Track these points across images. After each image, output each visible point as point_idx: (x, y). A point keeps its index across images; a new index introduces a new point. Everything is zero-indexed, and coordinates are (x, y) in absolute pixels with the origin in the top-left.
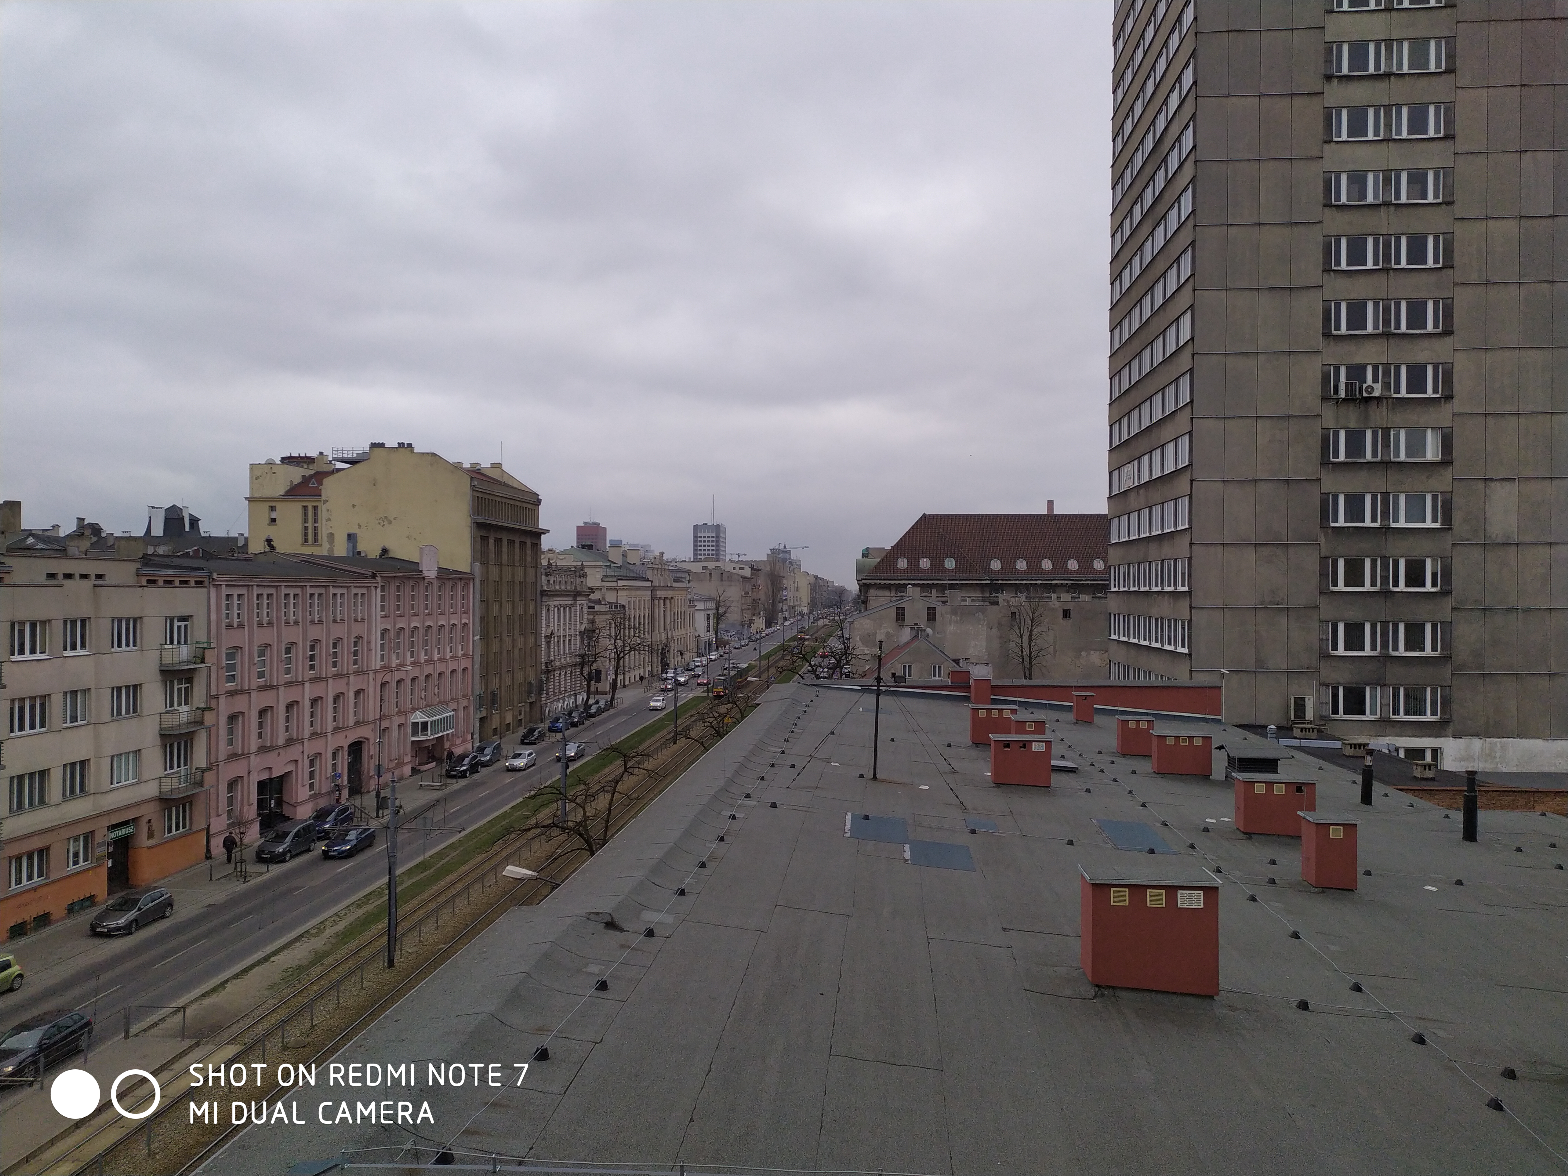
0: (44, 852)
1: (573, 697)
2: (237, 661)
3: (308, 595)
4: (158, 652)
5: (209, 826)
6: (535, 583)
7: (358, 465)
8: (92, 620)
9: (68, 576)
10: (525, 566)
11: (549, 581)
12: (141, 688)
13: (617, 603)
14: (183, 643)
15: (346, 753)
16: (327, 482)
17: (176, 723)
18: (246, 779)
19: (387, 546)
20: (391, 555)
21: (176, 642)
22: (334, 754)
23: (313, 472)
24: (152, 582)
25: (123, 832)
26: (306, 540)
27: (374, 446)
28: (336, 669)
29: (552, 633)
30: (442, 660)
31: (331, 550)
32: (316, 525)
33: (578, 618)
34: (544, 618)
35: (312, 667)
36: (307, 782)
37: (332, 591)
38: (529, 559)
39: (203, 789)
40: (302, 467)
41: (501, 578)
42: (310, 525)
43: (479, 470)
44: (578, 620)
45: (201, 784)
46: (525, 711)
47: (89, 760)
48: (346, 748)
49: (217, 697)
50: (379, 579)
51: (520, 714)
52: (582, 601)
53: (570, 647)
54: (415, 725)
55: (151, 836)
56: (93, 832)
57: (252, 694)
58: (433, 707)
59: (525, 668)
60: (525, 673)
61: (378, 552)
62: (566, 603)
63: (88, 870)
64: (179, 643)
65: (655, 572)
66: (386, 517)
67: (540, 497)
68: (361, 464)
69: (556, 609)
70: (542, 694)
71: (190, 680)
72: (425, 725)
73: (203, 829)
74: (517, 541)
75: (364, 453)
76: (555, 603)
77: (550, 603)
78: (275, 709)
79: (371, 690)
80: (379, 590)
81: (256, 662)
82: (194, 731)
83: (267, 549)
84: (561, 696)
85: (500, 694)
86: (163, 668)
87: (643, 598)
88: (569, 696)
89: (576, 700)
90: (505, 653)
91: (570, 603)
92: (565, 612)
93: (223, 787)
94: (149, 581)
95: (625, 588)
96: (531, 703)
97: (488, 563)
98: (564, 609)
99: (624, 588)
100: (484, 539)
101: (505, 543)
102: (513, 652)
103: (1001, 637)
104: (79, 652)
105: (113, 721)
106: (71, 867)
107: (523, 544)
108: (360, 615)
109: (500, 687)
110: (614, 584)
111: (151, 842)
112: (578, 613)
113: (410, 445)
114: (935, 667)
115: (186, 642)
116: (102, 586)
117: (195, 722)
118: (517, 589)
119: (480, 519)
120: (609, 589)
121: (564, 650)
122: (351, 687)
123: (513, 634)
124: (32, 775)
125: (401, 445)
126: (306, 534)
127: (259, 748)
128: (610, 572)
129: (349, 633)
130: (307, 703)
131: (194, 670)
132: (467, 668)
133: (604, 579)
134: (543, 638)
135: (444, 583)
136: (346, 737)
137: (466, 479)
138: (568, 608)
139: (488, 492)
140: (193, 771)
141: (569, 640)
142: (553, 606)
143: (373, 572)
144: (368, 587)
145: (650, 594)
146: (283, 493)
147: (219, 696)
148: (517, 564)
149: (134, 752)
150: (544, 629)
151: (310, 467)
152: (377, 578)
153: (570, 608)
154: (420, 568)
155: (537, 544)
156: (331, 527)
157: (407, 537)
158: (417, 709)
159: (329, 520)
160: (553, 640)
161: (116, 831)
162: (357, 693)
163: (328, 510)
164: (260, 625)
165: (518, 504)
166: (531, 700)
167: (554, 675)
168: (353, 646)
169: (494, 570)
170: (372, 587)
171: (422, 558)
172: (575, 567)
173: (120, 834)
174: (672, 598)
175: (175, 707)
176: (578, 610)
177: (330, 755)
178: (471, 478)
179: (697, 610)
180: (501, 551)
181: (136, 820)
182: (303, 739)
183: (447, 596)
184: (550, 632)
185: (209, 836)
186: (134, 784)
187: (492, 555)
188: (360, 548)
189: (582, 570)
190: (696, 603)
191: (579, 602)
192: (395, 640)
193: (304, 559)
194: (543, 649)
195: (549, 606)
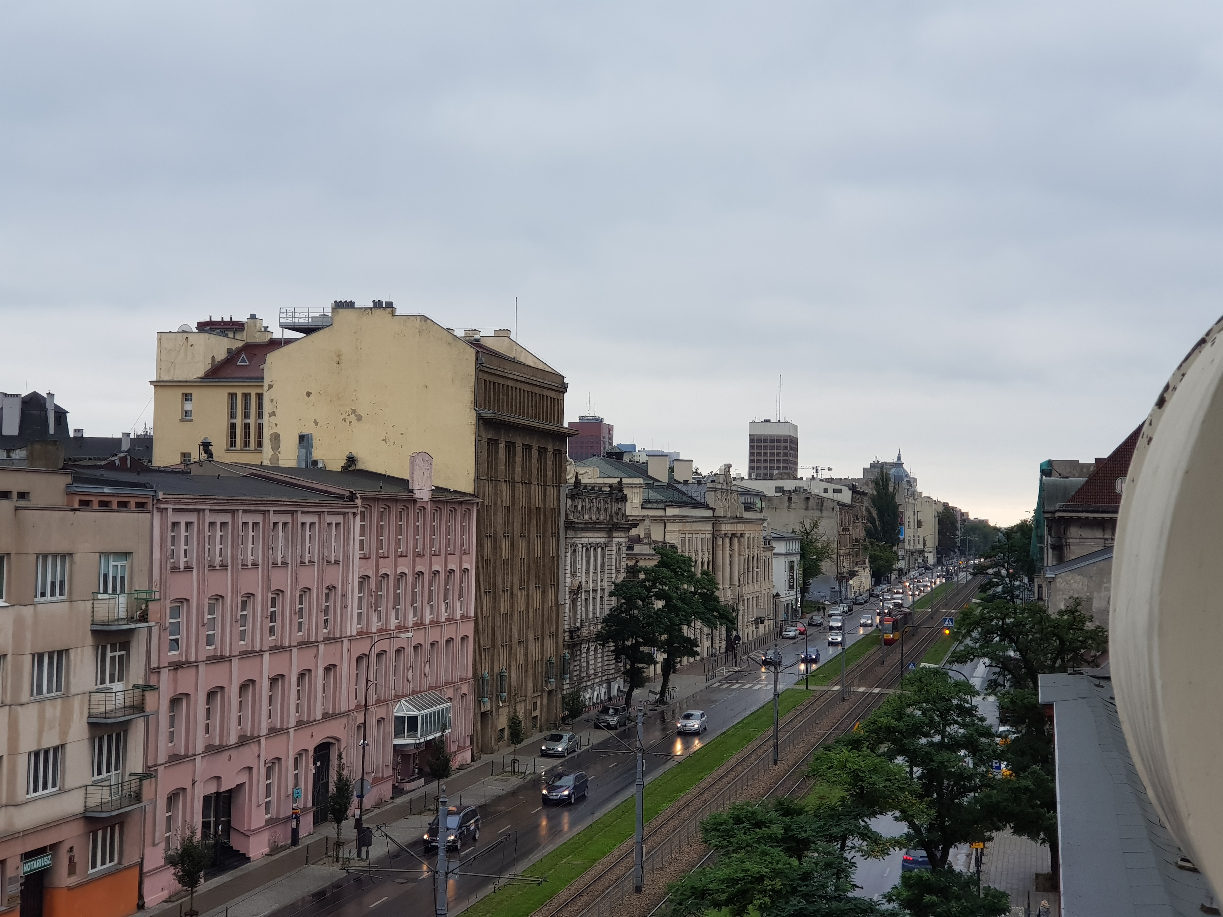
1: (605, 685)
2: (182, 619)
3: (271, 525)
4: (87, 605)
5: (142, 859)
6: (556, 511)
7: (313, 335)
8: (13, 556)
10: (545, 485)
11: (576, 507)
12: (67, 654)
13: (664, 542)
14: (118, 592)
15: (311, 761)
16: (273, 359)
17: (110, 707)
18: (189, 792)
19: (354, 454)
20: (360, 466)
21: (110, 591)
22: (296, 759)
23: (240, 344)
24: (85, 504)
25: (38, 864)
26: (232, 444)
27: (338, 305)
28: (300, 634)
29: (580, 587)
30: (435, 623)
31: (275, 458)
33: (614, 564)
34: (568, 563)
35: (272, 630)
36: (263, 800)
37: (302, 519)
38: (550, 473)
39: (139, 805)
40: (227, 336)
41: (513, 503)
42: (239, 421)
43: (479, 340)
44: (614, 568)
45: (138, 797)
46: (541, 704)
47: (3, 757)
48: (311, 753)
49: (157, 671)
50: (359, 502)
51: (535, 710)
52: (620, 538)
53: (601, 608)
54: (400, 720)
55: (72, 871)
56: (3, 863)
57: (200, 668)
58: (423, 694)
59: (543, 638)
61: (342, 462)
62: (598, 541)
64: (114, 592)
65: (719, 494)
66: (354, 411)
67: (566, 381)
68: (322, 331)
69: (584, 549)
70: (564, 679)
71: (126, 646)
72: (413, 720)
73: (135, 865)
74: (535, 446)
75: (324, 315)
76: (585, 541)
77: (578, 541)
78: (227, 690)
79: (345, 666)
80: (358, 518)
81: (206, 621)
82: (131, 720)
83: (204, 456)
84: (589, 683)
85: (510, 676)
86: (94, 628)
87: (701, 536)
88: (600, 684)
89: (609, 688)
90: (516, 614)
91: (602, 541)
92: (595, 555)
93: (161, 803)
94: (81, 503)
95: (677, 519)
96: (550, 692)
97: (496, 480)
98: (595, 549)
99: (675, 519)
100: (493, 443)
101: (519, 449)
102: (528, 614)
105: (32, 702)
107: (542, 451)
108: (333, 554)
109: (510, 666)
110: (660, 513)
111: (72, 881)
112: (614, 556)
113: (390, 305)
115: (122, 592)
116: (25, 508)
117: (132, 707)
118: (534, 518)
119: (488, 414)
120: (655, 520)
121: (594, 613)
122: (320, 661)
123: (528, 588)
125: (377, 304)
127: (206, 747)
128: (654, 496)
129: (321, 579)
130: (266, 683)
131: (132, 631)
132: (467, 636)
133: (645, 505)
134: (567, 593)
135: (440, 509)
136: (312, 736)
137: (470, 354)
138: (600, 549)
139: (499, 373)
140: (126, 779)
141: (601, 597)
142: (581, 546)
143: (351, 492)
144: (344, 514)
145: (711, 528)
146: (201, 374)
147: (161, 670)
148: (534, 481)
149: (56, 749)
150: (568, 580)
151: (238, 336)
152: (356, 501)
153: (602, 549)
154: (410, 487)
155: (560, 451)
156: (276, 425)
157: (383, 440)
158: (403, 697)
159: (273, 414)
160: (579, 596)
161: (30, 861)
162: (327, 669)
163: (272, 401)
164: (212, 567)
165: (537, 390)
166: (551, 686)
167: (581, 651)
168: (324, 601)
169: (504, 490)
170: (350, 514)
171: (412, 473)
172: (610, 486)
173: (35, 866)
174: (742, 535)
175: (108, 684)
176: (614, 553)
177: (291, 762)
178: (478, 352)
179: (775, 554)
180: (514, 461)
181: (54, 847)
182: (259, 736)
183: (444, 528)
184: (576, 584)
185: (142, 875)
186: (53, 795)
187: (502, 467)
188: (316, 455)
189: (621, 491)
190: (774, 544)
191: (615, 540)
192: (376, 592)
193: (254, 471)
194: (567, 610)
195: (576, 545)
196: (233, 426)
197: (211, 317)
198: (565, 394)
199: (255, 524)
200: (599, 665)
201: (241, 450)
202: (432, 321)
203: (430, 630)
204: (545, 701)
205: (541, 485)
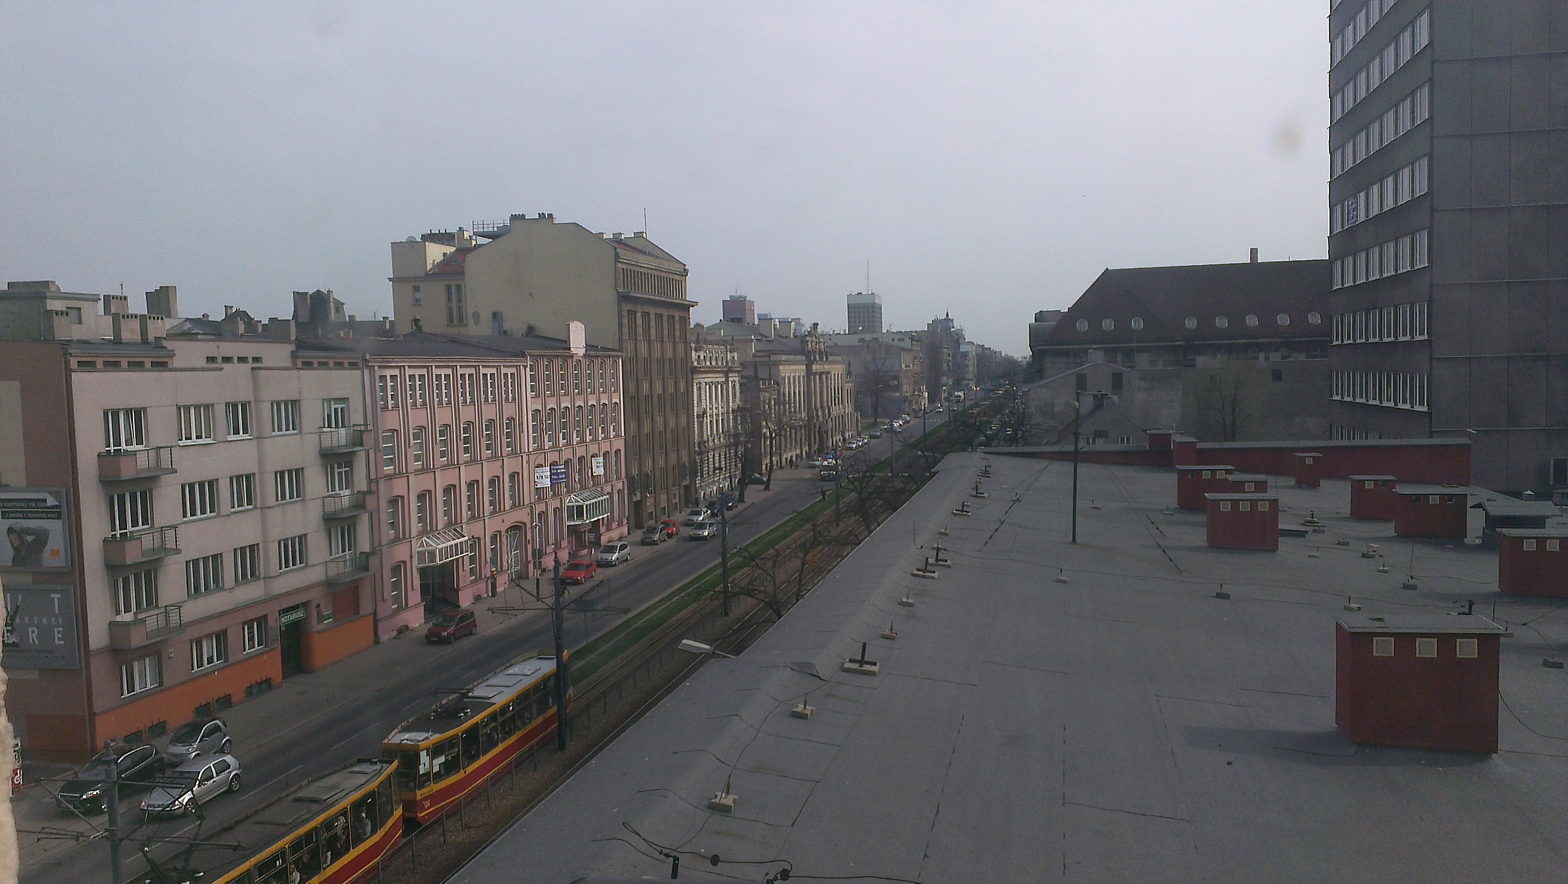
0: (221, 636)
2: (394, 444)
3: (459, 376)
4: (316, 437)
5: (375, 610)
6: (685, 359)
7: (498, 241)
8: (252, 404)
9: (227, 360)
10: (674, 343)
11: (699, 356)
12: (303, 472)
14: (340, 426)
15: (503, 539)
16: (470, 258)
17: (339, 507)
18: (408, 564)
19: (532, 323)
20: (537, 333)
21: (334, 426)
23: (453, 249)
24: (308, 365)
25: (293, 616)
26: (451, 321)
27: (514, 218)
28: (490, 451)
30: (594, 441)
31: (475, 329)
32: (460, 304)
33: (731, 396)
34: (695, 396)
35: (466, 450)
36: (467, 567)
37: (484, 370)
38: (677, 333)
39: (368, 573)
40: (444, 244)
41: (650, 355)
42: (454, 304)
43: (621, 239)
44: (731, 398)
45: (366, 568)
46: (679, 494)
47: (258, 544)
48: (503, 533)
49: (376, 481)
51: (675, 498)
52: (734, 378)
53: (723, 427)
54: (570, 509)
55: (320, 620)
56: (265, 617)
57: (410, 478)
58: (587, 490)
59: (678, 449)
60: (678, 454)
61: (524, 329)
62: (718, 380)
63: (263, 654)
64: (337, 426)
65: (810, 344)
67: (687, 267)
68: (503, 237)
69: (708, 386)
70: (696, 476)
71: (350, 464)
72: (579, 509)
73: (370, 614)
74: (665, 315)
75: (504, 226)
76: (706, 380)
77: (701, 380)
78: (433, 492)
79: (525, 473)
80: (528, 369)
81: (412, 445)
82: (357, 515)
83: (415, 329)
85: (654, 477)
86: (322, 452)
87: (797, 374)
91: (721, 379)
92: (716, 389)
93: (387, 572)
94: (304, 363)
96: (685, 486)
97: (636, 339)
98: (716, 386)
100: (631, 313)
101: (652, 317)
102: (666, 433)
104: (241, 436)
105: (278, 505)
106: (247, 651)
107: (671, 317)
108: (510, 395)
109: (654, 469)
110: (767, 359)
111: (319, 627)
112: (730, 390)
113: (550, 216)
115: (343, 425)
116: (260, 368)
117: (356, 506)
118: (667, 366)
119: (623, 291)
121: (717, 431)
122: (506, 469)
123: (665, 413)
124: (205, 559)
125: (541, 216)
126: (451, 315)
127: (418, 532)
130: (464, 487)
131: (353, 453)
132: (620, 450)
134: (695, 417)
136: (503, 521)
137: (612, 250)
138: (719, 386)
139: (633, 263)
140: (358, 556)
141: (722, 419)
142: (704, 384)
144: (517, 366)
145: (804, 368)
147: (379, 480)
148: (665, 339)
149: (300, 537)
150: (695, 408)
151: (452, 244)
152: (527, 357)
153: (721, 386)
154: (568, 346)
155: (685, 318)
156: (476, 306)
158: (572, 492)
161: (287, 615)
162: (511, 476)
163: (472, 289)
164: (414, 406)
165: (664, 275)
166: (685, 483)
167: (708, 457)
168: (505, 428)
169: (643, 346)
170: (521, 367)
171: (569, 337)
172: (725, 341)
173: (291, 619)
174: (829, 373)
175: (337, 491)
176: (731, 388)
177: (488, 540)
178: (616, 249)
180: (649, 326)
181: (305, 605)
182: (460, 523)
183: (596, 374)
184: (703, 411)
185: (376, 622)
186: (302, 568)
187: (640, 330)
188: (507, 326)
189: (733, 344)
191: (731, 379)
192: (546, 421)
194: (696, 429)
195: (700, 383)
197: (430, 230)
198: (687, 277)
201: (456, 325)
202: (582, 227)
203: (590, 446)
204: (682, 492)
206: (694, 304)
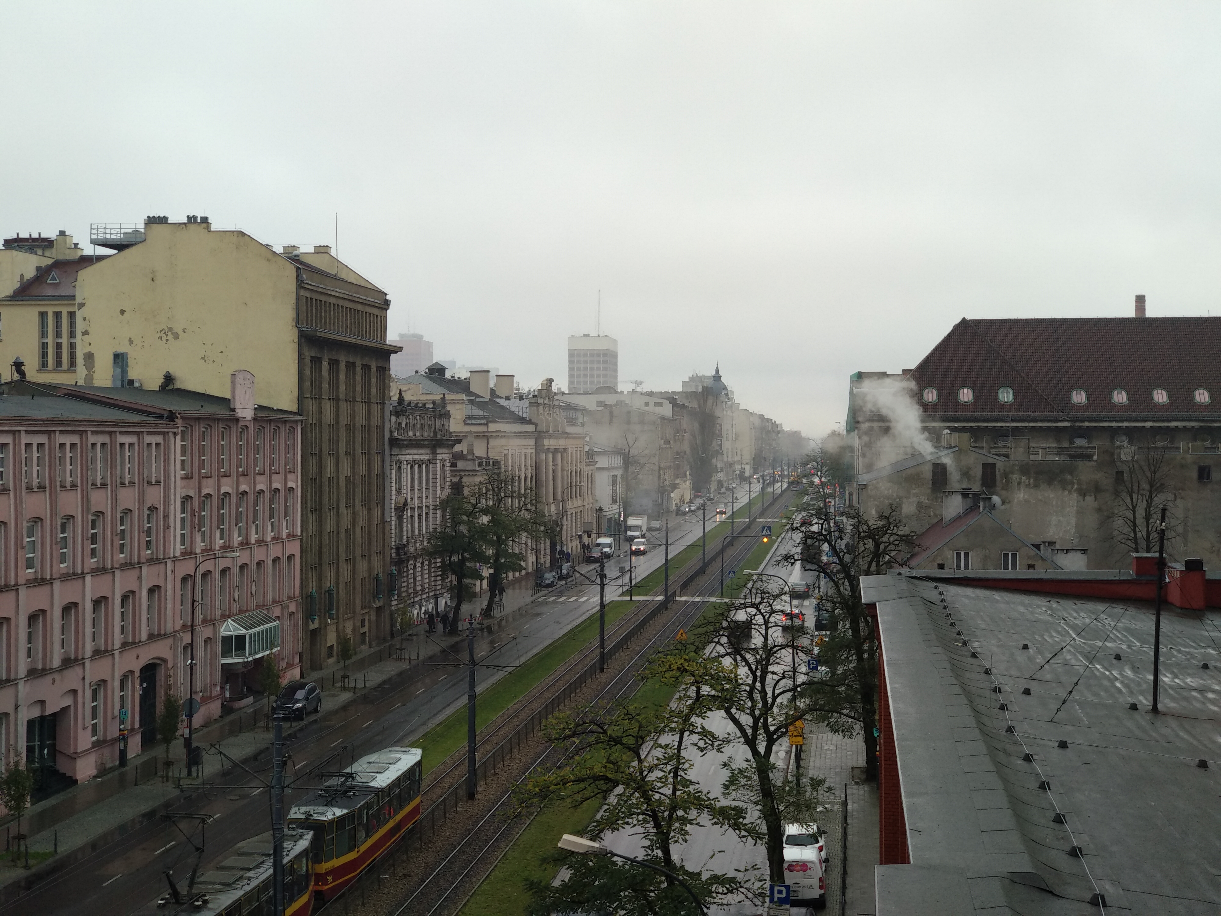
1: (432, 601)
2: (2, 542)
3: (89, 446)
6: (381, 428)
7: (127, 252)
10: (369, 403)
11: (400, 424)
13: (488, 458)
15: (137, 682)
16: (86, 275)
18: (12, 717)
19: (171, 372)
20: (179, 385)
22: (122, 681)
23: (50, 262)
26: (44, 364)
27: (152, 221)
28: (122, 555)
29: (405, 504)
30: (261, 542)
31: (89, 377)
33: (438, 480)
34: (394, 480)
35: (93, 552)
36: (89, 722)
37: (121, 439)
38: (374, 391)
40: (35, 253)
41: (337, 421)
42: (50, 340)
43: (298, 256)
44: (438, 484)
46: (370, 620)
48: (137, 674)
50: (179, 421)
51: (363, 625)
52: (444, 455)
53: (427, 525)
54: (227, 640)
57: (20, 592)
58: (250, 614)
59: (370, 556)
60: (369, 562)
61: (160, 381)
62: (422, 457)
65: (540, 409)
66: (170, 329)
67: (388, 298)
68: (134, 248)
69: (409, 466)
70: (392, 595)
72: (241, 639)
74: (359, 364)
75: (136, 232)
76: (410, 458)
77: (402, 458)
78: (48, 613)
79: (169, 587)
80: (178, 437)
81: (25, 544)
83: (16, 377)
84: (417, 599)
85: (338, 594)
87: (524, 451)
88: (428, 599)
89: (436, 604)
90: (343, 532)
91: (426, 457)
92: (420, 472)
95: (500, 434)
96: (378, 609)
97: (320, 398)
98: (420, 466)
99: (497, 434)
100: (316, 361)
101: (343, 367)
102: (354, 532)
103: (1099, 510)
107: (366, 368)
108: (154, 475)
109: (338, 583)
110: (483, 429)
112: (438, 473)
113: (205, 220)
114: (1006, 556)
118: (359, 436)
119: (310, 331)
120: (479, 436)
121: (420, 530)
122: (143, 582)
123: (354, 505)
125: (192, 219)
126: (44, 355)
127: (28, 671)
128: (477, 412)
129: (142, 500)
130: (89, 606)
132: (294, 555)
133: (468, 422)
134: (393, 510)
135: (264, 428)
136: (138, 657)
137: (290, 271)
138: (424, 466)
139: (320, 290)
141: (427, 514)
142: (405, 463)
143: (171, 412)
144: (164, 434)
145: (534, 443)
146: (9, 292)
148: (358, 399)
150: (394, 497)
151: (47, 253)
152: (176, 420)
153: (427, 465)
154: (232, 406)
155: (385, 368)
156: (90, 344)
157: (202, 358)
158: (229, 616)
159: (86, 333)
160: (405, 513)
162: (151, 591)
163: (85, 319)
164: (29, 489)
165: (360, 307)
166: (378, 604)
167: (407, 567)
168: (146, 521)
169: (328, 408)
170: (171, 434)
171: (233, 392)
172: (434, 403)
174: (565, 450)
176: (438, 469)
177: (117, 683)
178: (298, 269)
179: (597, 468)
180: (338, 379)
182: (83, 659)
183: (268, 447)
184: (402, 501)
187: (325, 386)
188: (132, 374)
189: (444, 407)
190: (597, 458)
191: (439, 457)
192: (199, 513)
193: (70, 392)
194: (393, 527)
195: (401, 462)
196: (44, 346)
197: (18, 235)
198: (388, 311)
199: (73, 445)
200: (427, 581)
201: (54, 371)
202: (249, 236)
203: (256, 550)
204: (373, 618)
205: (365, 402)
206: (397, 350)
